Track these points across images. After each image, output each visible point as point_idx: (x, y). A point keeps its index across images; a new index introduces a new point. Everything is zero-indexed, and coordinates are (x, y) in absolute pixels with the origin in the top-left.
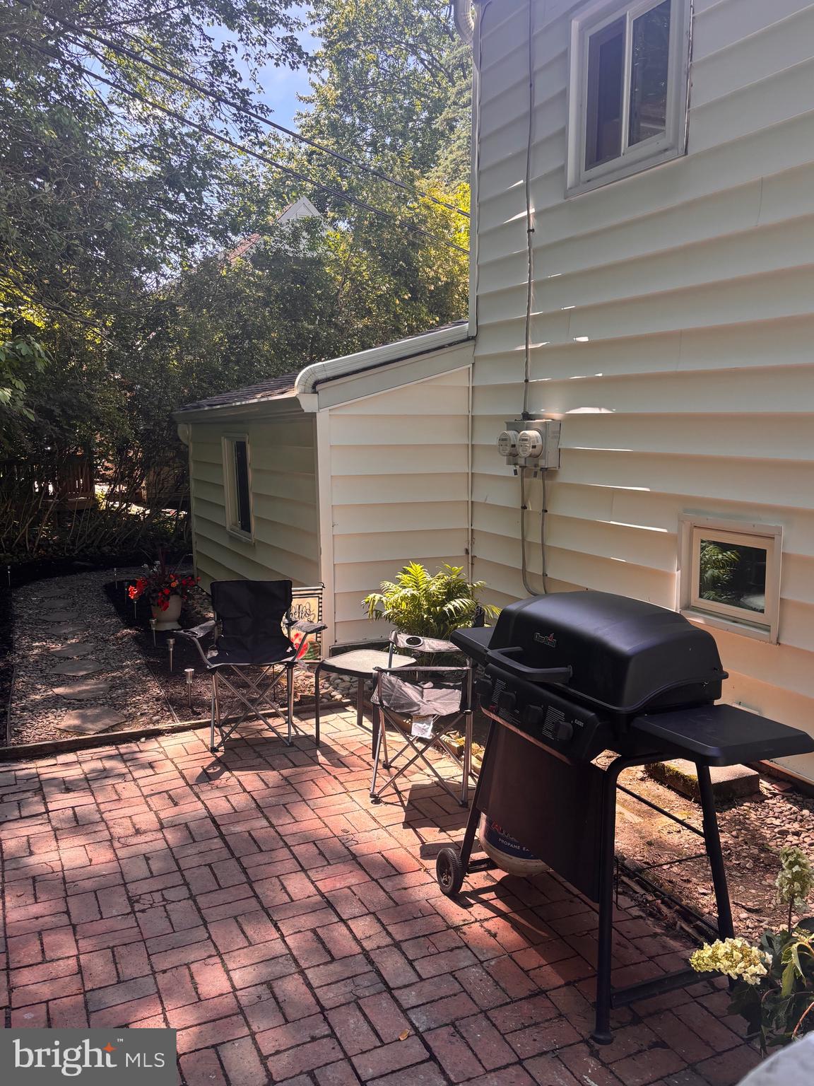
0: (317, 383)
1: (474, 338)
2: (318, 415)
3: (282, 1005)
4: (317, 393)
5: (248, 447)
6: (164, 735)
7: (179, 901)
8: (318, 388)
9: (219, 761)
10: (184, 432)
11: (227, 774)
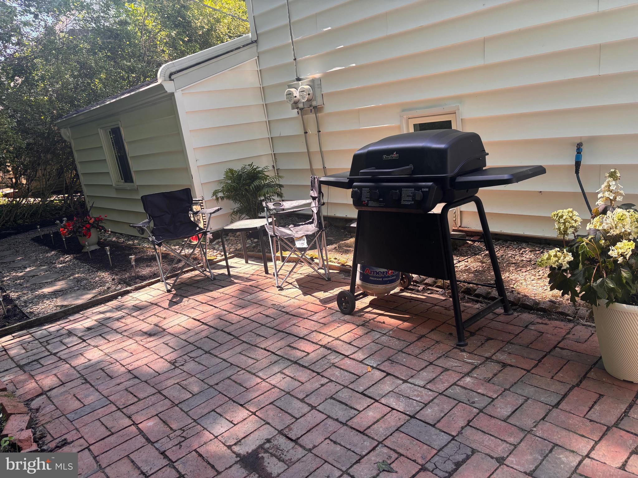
0: (171, 74)
1: (256, 41)
2: (175, 94)
3: (294, 378)
4: (173, 80)
5: (122, 129)
6: (131, 293)
7: (201, 356)
8: (173, 77)
9: (175, 296)
10: (66, 134)
11: (185, 299)
